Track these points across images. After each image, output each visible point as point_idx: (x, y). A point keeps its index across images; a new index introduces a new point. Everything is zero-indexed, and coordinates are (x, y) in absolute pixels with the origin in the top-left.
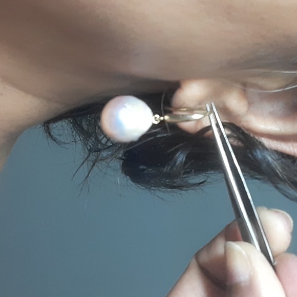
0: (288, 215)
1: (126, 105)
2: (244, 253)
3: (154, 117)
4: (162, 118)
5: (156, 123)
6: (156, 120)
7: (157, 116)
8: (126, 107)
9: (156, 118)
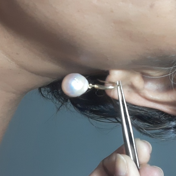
0: (150, 145)
1: (75, 79)
2: (125, 161)
3: (89, 85)
4: (93, 86)
5: (90, 88)
6: (90, 87)
7: (91, 84)
8: (75, 80)
9: (90, 85)
